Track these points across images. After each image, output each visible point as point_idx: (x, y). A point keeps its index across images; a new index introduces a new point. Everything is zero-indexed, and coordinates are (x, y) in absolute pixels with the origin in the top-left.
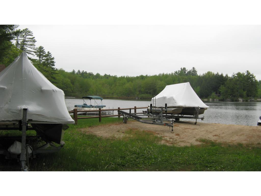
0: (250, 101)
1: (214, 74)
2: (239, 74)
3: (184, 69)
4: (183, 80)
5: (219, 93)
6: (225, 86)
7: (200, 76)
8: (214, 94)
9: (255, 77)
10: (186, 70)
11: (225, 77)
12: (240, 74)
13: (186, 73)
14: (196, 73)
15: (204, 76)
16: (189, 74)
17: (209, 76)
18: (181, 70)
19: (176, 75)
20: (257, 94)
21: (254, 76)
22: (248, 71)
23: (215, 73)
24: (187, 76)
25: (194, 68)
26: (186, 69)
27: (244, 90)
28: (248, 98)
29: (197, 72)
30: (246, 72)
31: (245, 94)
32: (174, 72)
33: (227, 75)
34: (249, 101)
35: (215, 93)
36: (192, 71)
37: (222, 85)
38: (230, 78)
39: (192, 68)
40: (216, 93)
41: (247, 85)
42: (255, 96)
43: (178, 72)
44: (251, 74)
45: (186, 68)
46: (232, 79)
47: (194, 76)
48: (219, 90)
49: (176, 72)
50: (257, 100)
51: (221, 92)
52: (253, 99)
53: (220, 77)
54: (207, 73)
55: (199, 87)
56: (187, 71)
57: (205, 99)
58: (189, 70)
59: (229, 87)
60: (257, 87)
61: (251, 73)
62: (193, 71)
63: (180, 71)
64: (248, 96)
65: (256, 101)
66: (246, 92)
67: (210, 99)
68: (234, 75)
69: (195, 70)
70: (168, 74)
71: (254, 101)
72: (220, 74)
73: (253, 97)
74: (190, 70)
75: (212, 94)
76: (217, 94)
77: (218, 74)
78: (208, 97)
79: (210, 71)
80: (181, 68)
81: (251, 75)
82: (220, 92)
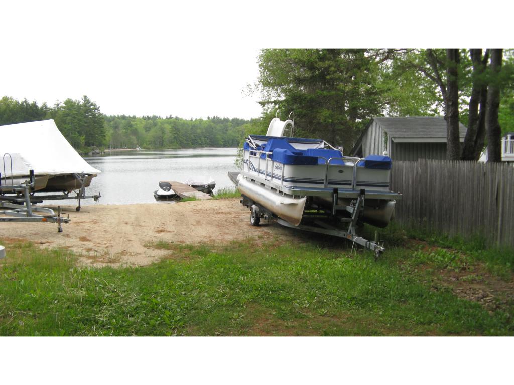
0: (93, 154)
1: (17, 102)
2: (69, 103)
9: (99, 107)
11: (42, 108)
12: (72, 102)
17: (8, 106)
20: (105, 139)
21: (97, 107)
22: (85, 97)
23: (21, 100)
27: (80, 133)
28: (89, 148)
30: (83, 98)
31: (84, 141)
33: (45, 105)
34: (91, 154)
38: (51, 109)
41: (86, 125)
42: (100, 145)
44: (92, 103)
46: (55, 112)
50: (104, 153)
52: (98, 151)
53: (30, 107)
60: (103, 128)
61: (92, 101)
64: (88, 144)
65: (103, 153)
66: (84, 137)
68: (58, 105)
71: (99, 153)
72: (30, 102)
73: (97, 146)
77: (25, 102)
79: (9, 96)
81: (92, 105)
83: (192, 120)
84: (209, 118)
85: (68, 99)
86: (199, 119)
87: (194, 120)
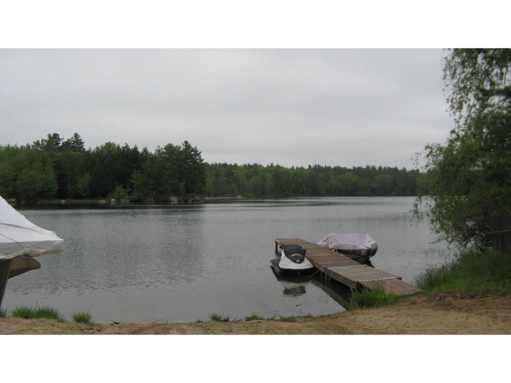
0: (193, 201)
1: (119, 147)
2: (169, 147)
3: (56, 136)
4: (53, 160)
5: (131, 187)
6: (142, 172)
7: (89, 151)
8: (119, 189)
9: (200, 153)
10: (60, 139)
11: (142, 153)
12: (173, 147)
13: (61, 145)
14: (83, 146)
15: (98, 152)
16: (67, 148)
17: (110, 152)
18: (48, 138)
19: (37, 150)
20: (205, 186)
21: (198, 153)
22: (186, 142)
23: (122, 145)
24: (61, 151)
25: (76, 135)
26: (61, 137)
27: (180, 180)
28: (189, 195)
29: (83, 143)
30: (184, 143)
31: (183, 188)
32: (31, 144)
33: (145, 150)
34: (190, 201)
35: (121, 186)
36: (72, 142)
37: (137, 169)
38: (152, 155)
39: (73, 136)
40: (125, 187)
41: (186, 171)
42: (201, 192)
43: (42, 144)
44: (193, 149)
45: (58, 135)
46: (156, 158)
47: (76, 152)
48: (129, 181)
49: (37, 143)
50: (205, 200)
51: (135, 184)
52: (197, 198)
53: (131, 152)
54: (104, 145)
55: (88, 174)
56: (61, 142)
57: (100, 199)
58: (65, 140)
59: (151, 175)
60: (204, 174)
61: (193, 146)
62: (75, 142)
63: (46, 141)
64: (188, 191)
65: (203, 201)
66: (184, 183)
67: (113, 200)
68: (159, 151)
69: (79, 139)
70: (19, 147)
71: (199, 201)
72: (131, 147)
73: (197, 193)
74: (69, 140)
75: (116, 189)
76: (127, 188)
77: (127, 147)
78: (109, 196)
79: (111, 142)
80: (50, 134)
81: (193, 150)
82: (133, 184)
83: (293, 168)
84: (310, 166)
85: (169, 144)
86: (300, 168)
87: (295, 168)
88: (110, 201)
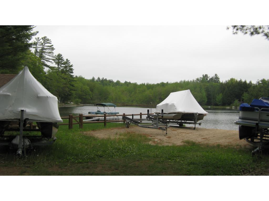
1: (237, 81)
2: (263, 81)
3: (206, 75)
4: (205, 87)
5: (243, 101)
6: (248, 93)
7: (222, 83)
8: (236, 101)
10: (208, 77)
11: (249, 84)
12: (265, 80)
13: (208, 80)
14: (219, 81)
15: (227, 83)
16: (211, 81)
17: (232, 83)
18: (202, 77)
19: (197, 82)
23: (238, 80)
24: (209, 83)
25: (216, 75)
26: (208, 76)
29: (219, 78)
32: (195, 79)
33: (251, 82)
35: (238, 100)
36: (214, 78)
37: (246, 92)
38: (254, 84)
39: (215, 75)
40: (240, 101)
43: (200, 79)
45: (207, 75)
46: (256, 86)
47: (216, 83)
48: (242, 98)
49: (198, 79)
51: (245, 100)
53: (243, 83)
54: (230, 79)
55: (221, 94)
56: (209, 78)
57: (227, 106)
58: (211, 77)
59: (253, 95)
62: (215, 78)
63: (202, 78)
67: (233, 107)
68: (258, 82)
69: (218, 77)
70: (190, 81)
72: (243, 81)
74: (212, 77)
75: (235, 101)
76: (241, 101)
77: (241, 81)
78: (231, 105)
79: (233, 78)
80: (203, 75)
82: (244, 99)
85: (263, 79)
88: (232, 108)
